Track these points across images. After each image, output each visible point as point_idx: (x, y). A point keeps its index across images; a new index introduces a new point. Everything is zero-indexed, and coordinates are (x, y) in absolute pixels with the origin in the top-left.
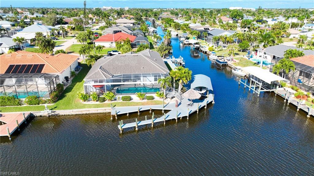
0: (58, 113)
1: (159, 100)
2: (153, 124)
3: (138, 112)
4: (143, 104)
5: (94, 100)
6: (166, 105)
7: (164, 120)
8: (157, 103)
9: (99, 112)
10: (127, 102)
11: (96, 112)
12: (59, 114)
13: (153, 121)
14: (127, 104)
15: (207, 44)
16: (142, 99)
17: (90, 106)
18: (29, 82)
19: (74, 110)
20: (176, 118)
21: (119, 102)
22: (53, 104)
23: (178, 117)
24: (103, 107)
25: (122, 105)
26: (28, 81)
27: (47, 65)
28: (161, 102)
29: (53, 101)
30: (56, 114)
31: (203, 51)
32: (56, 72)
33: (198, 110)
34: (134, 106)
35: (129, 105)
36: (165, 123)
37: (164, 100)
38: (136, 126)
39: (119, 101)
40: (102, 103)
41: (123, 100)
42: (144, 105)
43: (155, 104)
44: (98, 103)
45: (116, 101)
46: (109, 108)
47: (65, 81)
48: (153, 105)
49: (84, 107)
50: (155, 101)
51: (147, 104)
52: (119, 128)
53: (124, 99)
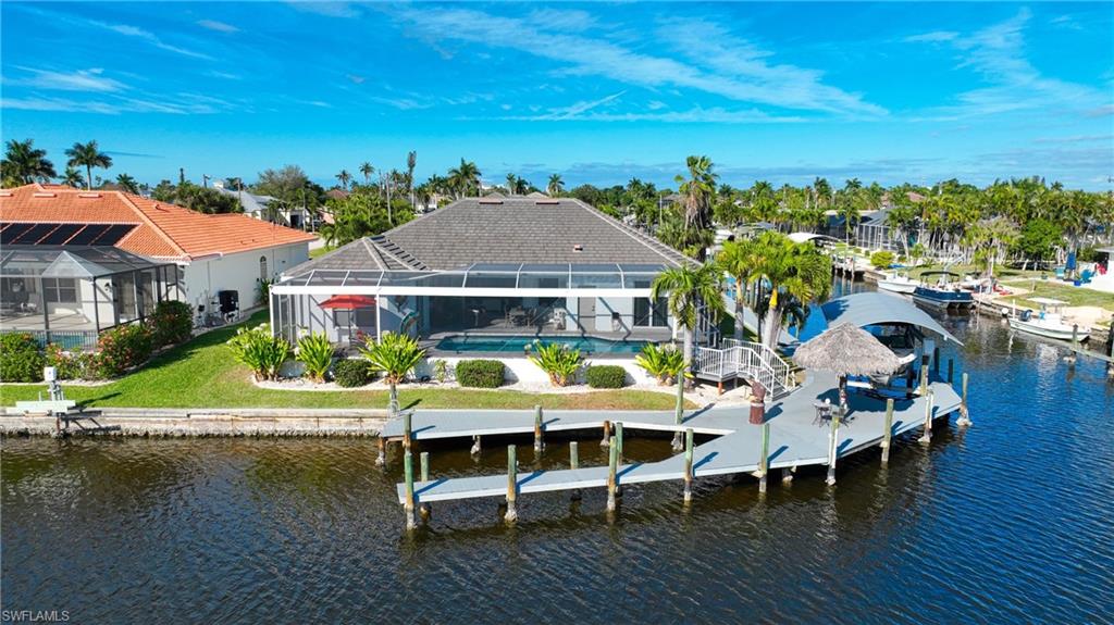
0: (110, 425)
1: (655, 390)
2: (612, 489)
3: (537, 436)
4: (564, 403)
5: (313, 374)
6: (697, 413)
7: (682, 475)
8: (644, 402)
9: (326, 427)
10: (484, 389)
11: (310, 428)
12: (118, 428)
13: (617, 477)
14: (482, 398)
15: (859, 251)
16: (562, 381)
17: (286, 400)
18: (59, 303)
19: (199, 413)
20: (760, 473)
21: (443, 391)
22: (109, 382)
23: (773, 466)
24: (351, 404)
25: (453, 400)
26: (56, 300)
27: (145, 227)
28: (664, 397)
29: (106, 364)
30: (103, 426)
31: (848, 273)
32: (173, 252)
33: (885, 444)
34: (515, 408)
35: (489, 405)
36: (687, 496)
37: (683, 390)
38: (510, 498)
39: (441, 386)
40: (350, 389)
41: (465, 383)
42: (571, 409)
43: (635, 407)
44: (332, 387)
45: (425, 386)
46: (381, 411)
47: (217, 308)
48: (621, 409)
49: (255, 403)
50: (638, 394)
51: (588, 403)
52: (402, 500)
53: (469, 375)
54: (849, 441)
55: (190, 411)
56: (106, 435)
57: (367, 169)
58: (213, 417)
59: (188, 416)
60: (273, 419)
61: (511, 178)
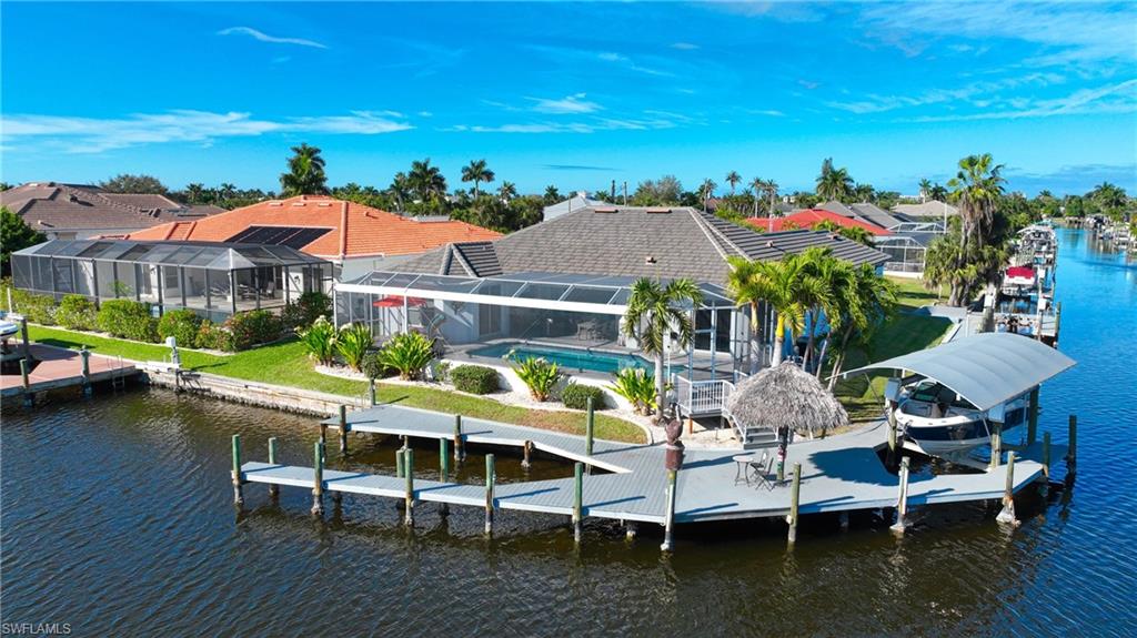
0: (206, 387)
1: (625, 419)
2: (408, 503)
3: (456, 445)
10: (471, 395)
12: (209, 390)
19: (252, 384)
21: (438, 391)
25: (431, 401)
27: (337, 231)
28: (625, 427)
30: (202, 386)
35: (456, 409)
38: (316, 492)
39: (441, 387)
42: (519, 424)
45: (429, 385)
54: (736, 504)
55: (248, 383)
56: (201, 394)
57: (733, 178)
58: (261, 390)
59: (246, 387)
60: (296, 398)
61: (925, 185)
